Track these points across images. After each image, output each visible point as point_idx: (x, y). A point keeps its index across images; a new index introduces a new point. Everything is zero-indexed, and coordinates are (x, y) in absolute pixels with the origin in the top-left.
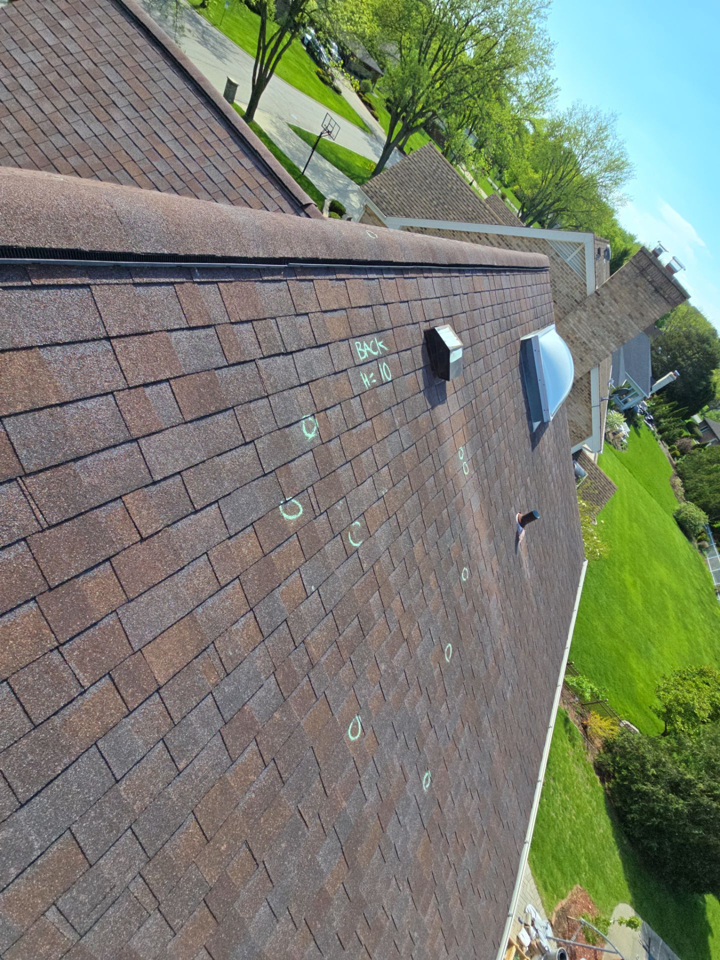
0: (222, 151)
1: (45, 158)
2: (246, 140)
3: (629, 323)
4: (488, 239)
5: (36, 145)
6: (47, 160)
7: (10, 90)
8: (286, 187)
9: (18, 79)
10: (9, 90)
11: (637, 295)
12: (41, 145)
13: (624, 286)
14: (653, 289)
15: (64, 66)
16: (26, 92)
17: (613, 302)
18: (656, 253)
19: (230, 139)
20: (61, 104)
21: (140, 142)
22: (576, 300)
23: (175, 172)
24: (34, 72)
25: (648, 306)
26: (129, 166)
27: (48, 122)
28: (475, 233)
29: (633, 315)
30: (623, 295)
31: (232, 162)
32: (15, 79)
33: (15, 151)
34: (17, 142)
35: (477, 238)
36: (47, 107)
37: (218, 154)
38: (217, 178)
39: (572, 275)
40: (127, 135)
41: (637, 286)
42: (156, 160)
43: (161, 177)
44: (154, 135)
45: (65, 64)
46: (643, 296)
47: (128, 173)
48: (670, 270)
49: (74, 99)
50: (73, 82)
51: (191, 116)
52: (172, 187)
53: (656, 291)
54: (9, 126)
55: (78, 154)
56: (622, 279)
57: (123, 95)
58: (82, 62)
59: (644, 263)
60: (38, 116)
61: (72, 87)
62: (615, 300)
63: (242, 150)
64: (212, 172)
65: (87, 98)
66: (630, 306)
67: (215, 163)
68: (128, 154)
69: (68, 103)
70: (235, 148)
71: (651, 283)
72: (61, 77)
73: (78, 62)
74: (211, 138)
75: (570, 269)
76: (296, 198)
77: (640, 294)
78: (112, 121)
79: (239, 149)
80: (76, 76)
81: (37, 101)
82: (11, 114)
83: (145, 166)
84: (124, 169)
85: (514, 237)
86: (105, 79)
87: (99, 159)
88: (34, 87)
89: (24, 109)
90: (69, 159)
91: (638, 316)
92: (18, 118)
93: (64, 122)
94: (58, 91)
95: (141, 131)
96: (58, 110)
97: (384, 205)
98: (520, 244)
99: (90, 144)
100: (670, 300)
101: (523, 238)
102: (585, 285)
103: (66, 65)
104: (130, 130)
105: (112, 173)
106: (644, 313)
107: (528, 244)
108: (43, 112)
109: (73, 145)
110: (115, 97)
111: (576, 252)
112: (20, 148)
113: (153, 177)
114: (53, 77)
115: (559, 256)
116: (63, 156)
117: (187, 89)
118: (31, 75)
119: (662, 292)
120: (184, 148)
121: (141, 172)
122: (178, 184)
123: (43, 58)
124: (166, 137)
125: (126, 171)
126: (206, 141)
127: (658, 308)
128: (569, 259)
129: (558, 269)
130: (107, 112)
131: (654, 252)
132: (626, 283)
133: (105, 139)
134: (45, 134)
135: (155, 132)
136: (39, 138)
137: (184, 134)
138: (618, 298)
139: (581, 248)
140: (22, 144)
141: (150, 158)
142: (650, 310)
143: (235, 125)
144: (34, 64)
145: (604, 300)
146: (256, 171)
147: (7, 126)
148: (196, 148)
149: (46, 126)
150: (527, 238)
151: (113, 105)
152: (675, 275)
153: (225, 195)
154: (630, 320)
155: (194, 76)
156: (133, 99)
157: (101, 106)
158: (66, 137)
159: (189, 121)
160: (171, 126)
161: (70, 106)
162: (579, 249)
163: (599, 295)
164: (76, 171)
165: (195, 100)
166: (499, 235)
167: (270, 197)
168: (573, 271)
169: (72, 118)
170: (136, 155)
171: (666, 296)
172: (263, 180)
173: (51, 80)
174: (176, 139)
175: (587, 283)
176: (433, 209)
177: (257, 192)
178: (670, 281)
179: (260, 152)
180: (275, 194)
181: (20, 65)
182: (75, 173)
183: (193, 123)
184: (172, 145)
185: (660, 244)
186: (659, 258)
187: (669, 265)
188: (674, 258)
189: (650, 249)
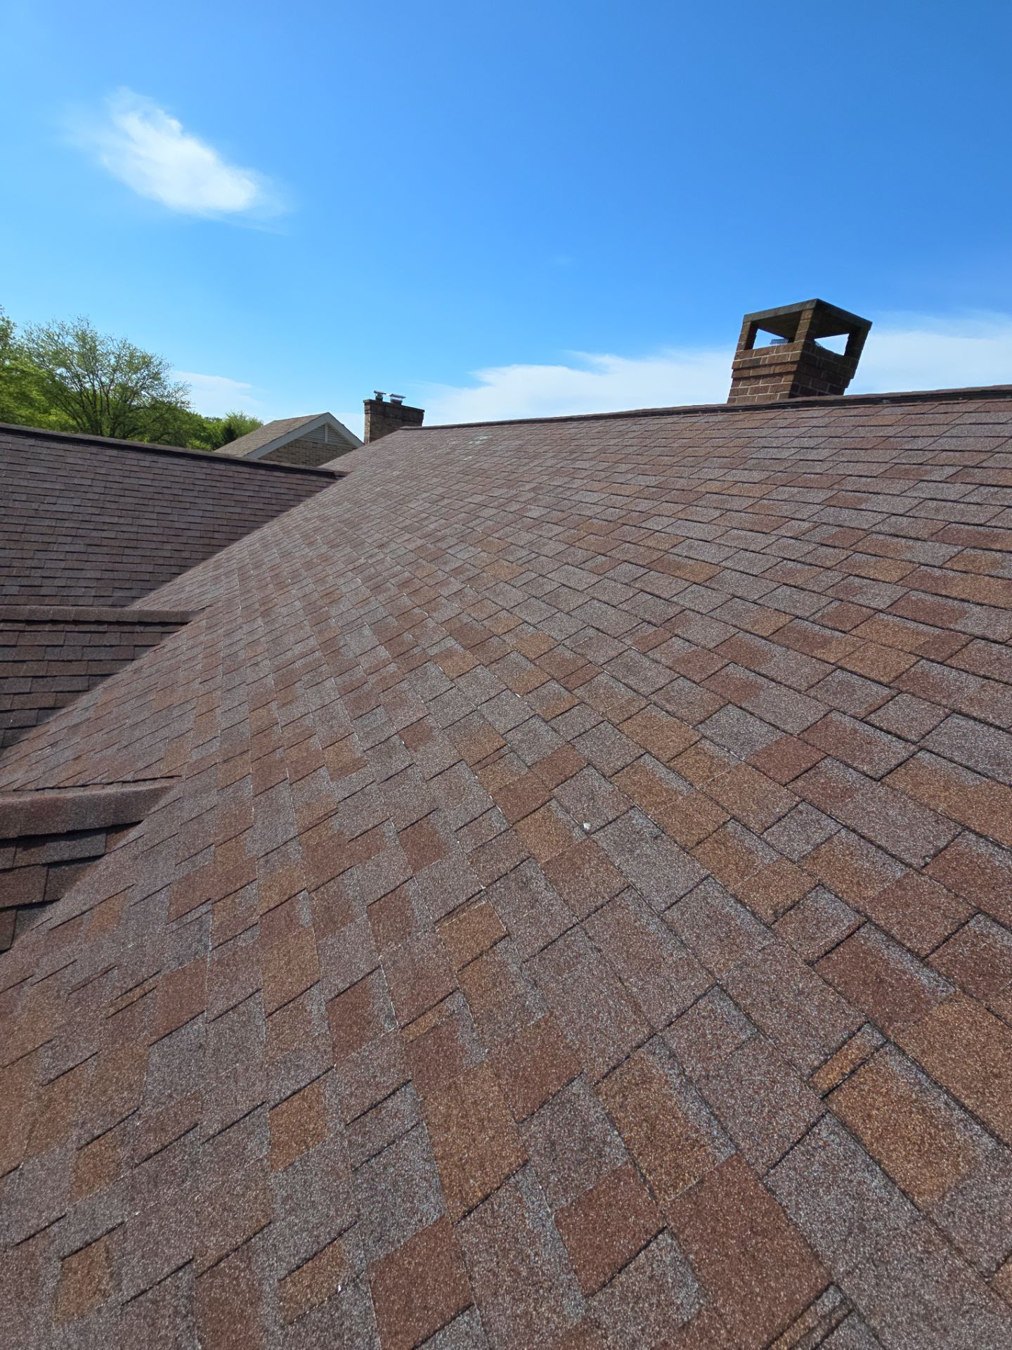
14: (401, 420)
18: (379, 398)
39: (339, 450)
41: (391, 425)
48: (397, 403)
53: (404, 419)
56: (378, 427)
59: (380, 409)
71: (395, 417)
75: (334, 446)
85: (270, 453)
98: (279, 454)
100: (416, 420)
101: (277, 449)
107: (285, 450)
115: (317, 444)
119: (407, 418)
128: (326, 440)
129: (326, 452)
131: (377, 398)
132: (383, 428)
139: (326, 428)
150: (281, 447)
152: (403, 404)
162: (326, 430)
168: (337, 447)
171: (412, 419)
178: (405, 410)
185: (375, 392)
186: (384, 400)
187: (393, 401)
188: (392, 395)
189: (374, 399)
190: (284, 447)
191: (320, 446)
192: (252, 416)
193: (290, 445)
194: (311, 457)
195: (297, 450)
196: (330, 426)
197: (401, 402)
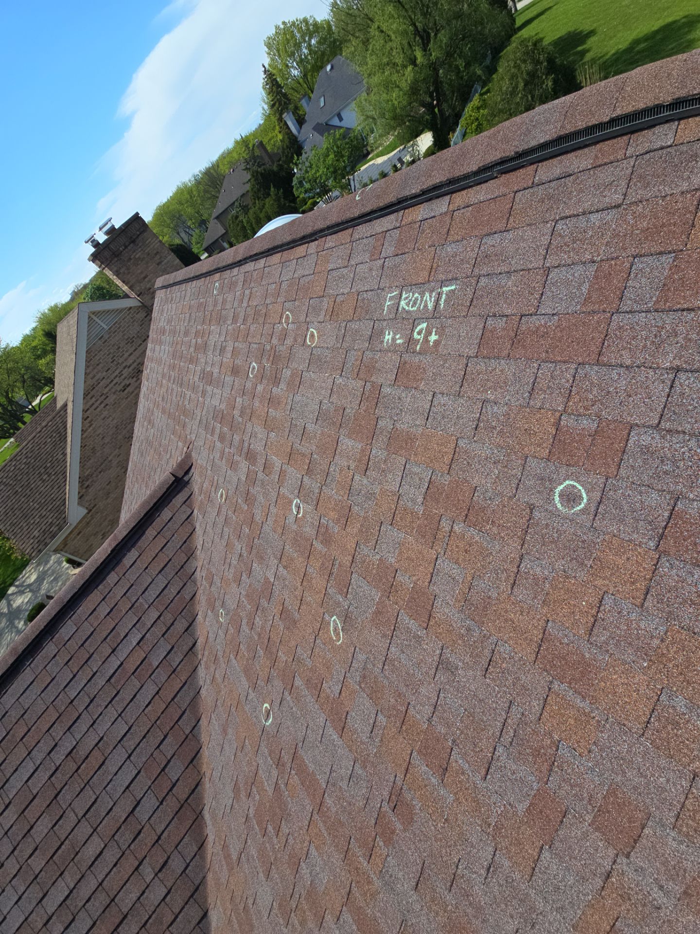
0: (120, 591)
1: (178, 815)
2: (98, 568)
3: (165, 264)
4: (88, 409)
5: (159, 838)
6: (183, 809)
7: (71, 917)
8: (155, 504)
9: (50, 913)
10: (73, 920)
11: (139, 258)
12: (159, 832)
13: (131, 271)
14: (132, 245)
15: (16, 853)
16: (71, 892)
17: (146, 280)
18: (96, 244)
19: (100, 587)
20: (85, 829)
21: (126, 695)
22: (146, 317)
23: (163, 636)
24: (35, 893)
25: (149, 249)
26: (167, 694)
27: (116, 838)
28: (83, 423)
29: (158, 261)
30: (139, 271)
31: (132, 576)
32: (50, 918)
33: (176, 864)
34: (160, 870)
35: (87, 421)
36: (91, 850)
37: (125, 594)
38: (161, 582)
39: (121, 322)
40: (120, 715)
41: (130, 259)
42: (151, 665)
43: (175, 649)
44: (113, 680)
45: (13, 852)
46: (140, 254)
47: (178, 692)
48: (112, 231)
49: (72, 814)
50: (42, 829)
51: (73, 645)
52: (186, 631)
53: (133, 242)
54: (134, 896)
55: (163, 770)
56: (124, 273)
57: (56, 745)
58: (6, 829)
59: (107, 253)
60: (111, 856)
61: (50, 826)
62: (145, 278)
63: (113, 569)
64: (152, 593)
65: (66, 796)
66: (149, 264)
67: (139, 594)
68: (149, 703)
69: (79, 821)
70: (112, 578)
71: (126, 247)
72: (36, 849)
73: (6, 833)
74: (104, 609)
75: (114, 324)
76: (168, 489)
77: (137, 256)
78: (100, 745)
79: (113, 573)
80: (32, 827)
81: (84, 869)
82: (113, 900)
83: (162, 675)
84: (173, 699)
85: (85, 382)
86: (29, 783)
87: (165, 737)
88: (61, 883)
89: (101, 884)
90: (174, 780)
91: (158, 256)
92: (116, 888)
93: (112, 814)
94: (62, 844)
95: (109, 699)
96: (95, 830)
97: (54, 529)
98: (91, 375)
99: (144, 759)
100: (142, 230)
101: (86, 373)
102: (131, 308)
103: (15, 849)
104: (112, 713)
105: (184, 712)
106: (155, 252)
107: (91, 368)
108: (101, 853)
109: (150, 783)
110: (58, 757)
111: (97, 320)
112: (170, 861)
113: (175, 658)
114: (37, 863)
115: (102, 336)
116: (171, 790)
117: (32, 665)
118: (41, 895)
119: (134, 237)
120: (125, 637)
121: (173, 675)
122: (181, 625)
123: (9, 888)
124: (114, 663)
125: (176, 696)
126: (108, 614)
127: (150, 240)
128: (105, 327)
129: (116, 335)
130: (87, 757)
131: (94, 247)
132: (128, 269)
133: (130, 743)
134: (140, 832)
135: (109, 680)
136: (148, 837)
137: (104, 644)
138: (143, 276)
139: (93, 316)
140: (161, 861)
141: (150, 672)
142: (151, 246)
143: (78, 587)
144: (20, 898)
145: (146, 288)
146: (140, 543)
147: (135, 899)
148: (120, 623)
149: (126, 836)
150: (86, 369)
151: (73, 754)
152: (117, 227)
153: (182, 567)
154: (163, 263)
155: (10, 662)
156: (58, 731)
157: (77, 771)
158: (138, 799)
159: (82, 645)
160: (94, 665)
161: (84, 815)
162: (95, 318)
163: (141, 293)
164: (192, 761)
165: (50, 648)
166: (84, 398)
167: (172, 518)
168: (116, 322)
169: (106, 802)
170: (150, 689)
171: (138, 233)
172: (150, 532)
173: (44, 863)
174: (113, 652)
175: (129, 306)
176: (53, 477)
177: (168, 534)
178: (124, 230)
179: (113, 546)
180: (166, 514)
181: (26, 919)
182: (195, 762)
183: (84, 639)
184: (122, 654)
185: (86, 242)
186: (101, 242)
187: (107, 233)
188: (101, 229)
189: (93, 250)
190: (87, 367)
191: (106, 337)
192: (47, 307)
193: (88, 361)
194: (112, 351)
195: (97, 358)
196: (94, 313)
197: (113, 227)
